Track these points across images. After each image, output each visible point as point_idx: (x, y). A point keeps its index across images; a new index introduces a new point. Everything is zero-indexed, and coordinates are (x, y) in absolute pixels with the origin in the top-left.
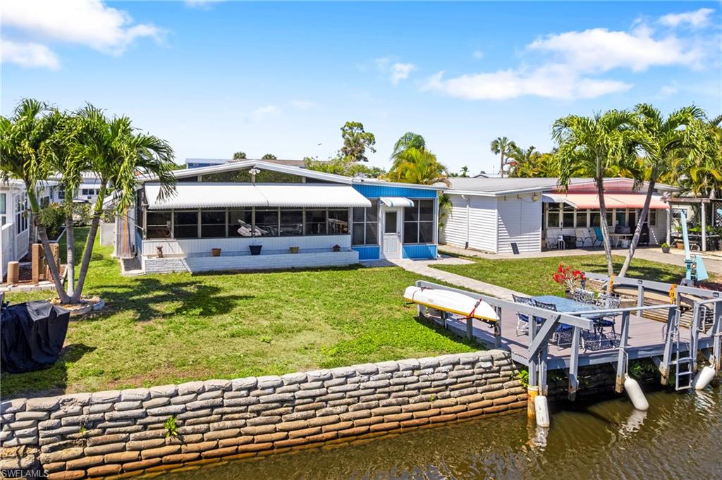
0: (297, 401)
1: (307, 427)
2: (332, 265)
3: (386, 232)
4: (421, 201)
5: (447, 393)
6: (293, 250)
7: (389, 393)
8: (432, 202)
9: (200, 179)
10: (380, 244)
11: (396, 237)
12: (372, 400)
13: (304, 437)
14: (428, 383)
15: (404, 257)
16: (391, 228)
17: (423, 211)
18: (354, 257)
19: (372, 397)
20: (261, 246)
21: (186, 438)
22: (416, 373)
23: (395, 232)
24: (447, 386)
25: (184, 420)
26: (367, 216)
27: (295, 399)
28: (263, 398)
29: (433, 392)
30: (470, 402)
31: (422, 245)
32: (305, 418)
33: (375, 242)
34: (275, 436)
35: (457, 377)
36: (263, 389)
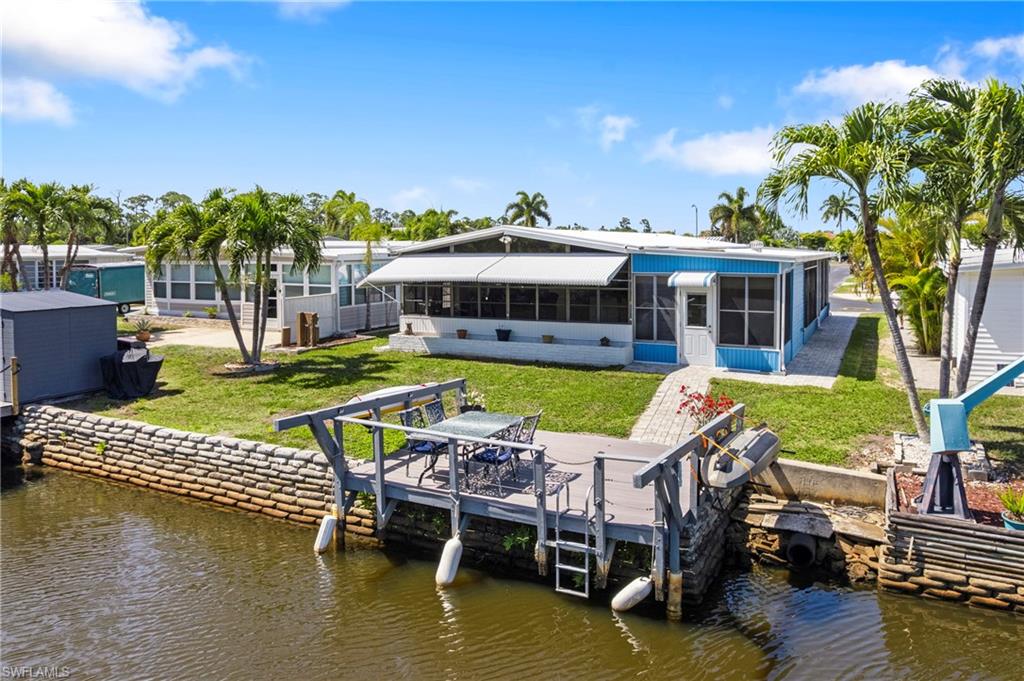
0: (176, 455)
1: (173, 479)
2: (588, 363)
3: (689, 324)
4: (750, 279)
5: (291, 490)
6: (550, 339)
7: (242, 472)
8: (772, 280)
9: (452, 249)
10: (678, 340)
11: (706, 333)
12: (226, 473)
13: (169, 486)
14: (275, 473)
15: (718, 365)
16: (696, 317)
17: (753, 294)
18: (622, 355)
19: (227, 470)
20: (510, 331)
21: (108, 460)
22: (270, 459)
23: (705, 325)
24: (295, 481)
25: (113, 446)
26: (658, 299)
27: (174, 453)
28: (157, 445)
29: (278, 484)
30: (307, 507)
31: (753, 349)
32: (177, 472)
33: (673, 339)
34: (153, 478)
35: (306, 476)
36: (158, 437)
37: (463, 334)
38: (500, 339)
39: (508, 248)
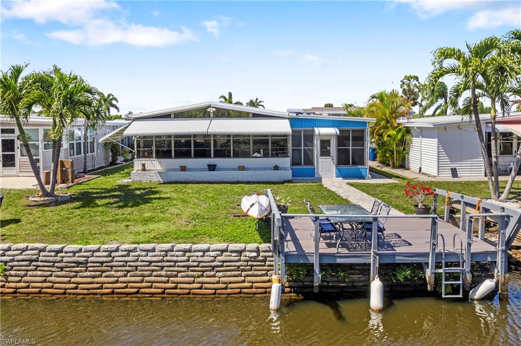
0: (89, 265)
1: (92, 283)
3: (321, 156)
4: (353, 131)
5: (212, 273)
6: (242, 168)
7: (162, 268)
8: (363, 131)
9: (173, 116)
10: (316, 165)
11: (330, 160)
12: (146, 271)
13: (88, 289)
14: (196, 264)
15: (337, 177)
16: (325, 152)
17: (354, 139)
18: (288, 174)
19: (147, 268)
20: (216, 165)
21: (10, 279)
22: (188, 254)
23: (330, 156)
24: (213, 267)
25: (12, 267)
26: (304, 143)
27: (88, 262)
28: (65, 259)
29: (199, 271)
30: (230, 283)
31: (354, 167)
32: (94, 277)
33: (312, 164)
34: (68, 286)
35: (224, 262)
36: (66, 253)
37: (183, 169)
38: (210, 170)
39: (212, 115)
